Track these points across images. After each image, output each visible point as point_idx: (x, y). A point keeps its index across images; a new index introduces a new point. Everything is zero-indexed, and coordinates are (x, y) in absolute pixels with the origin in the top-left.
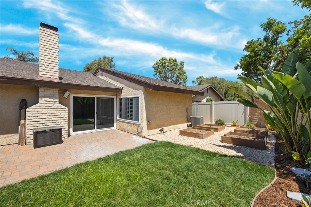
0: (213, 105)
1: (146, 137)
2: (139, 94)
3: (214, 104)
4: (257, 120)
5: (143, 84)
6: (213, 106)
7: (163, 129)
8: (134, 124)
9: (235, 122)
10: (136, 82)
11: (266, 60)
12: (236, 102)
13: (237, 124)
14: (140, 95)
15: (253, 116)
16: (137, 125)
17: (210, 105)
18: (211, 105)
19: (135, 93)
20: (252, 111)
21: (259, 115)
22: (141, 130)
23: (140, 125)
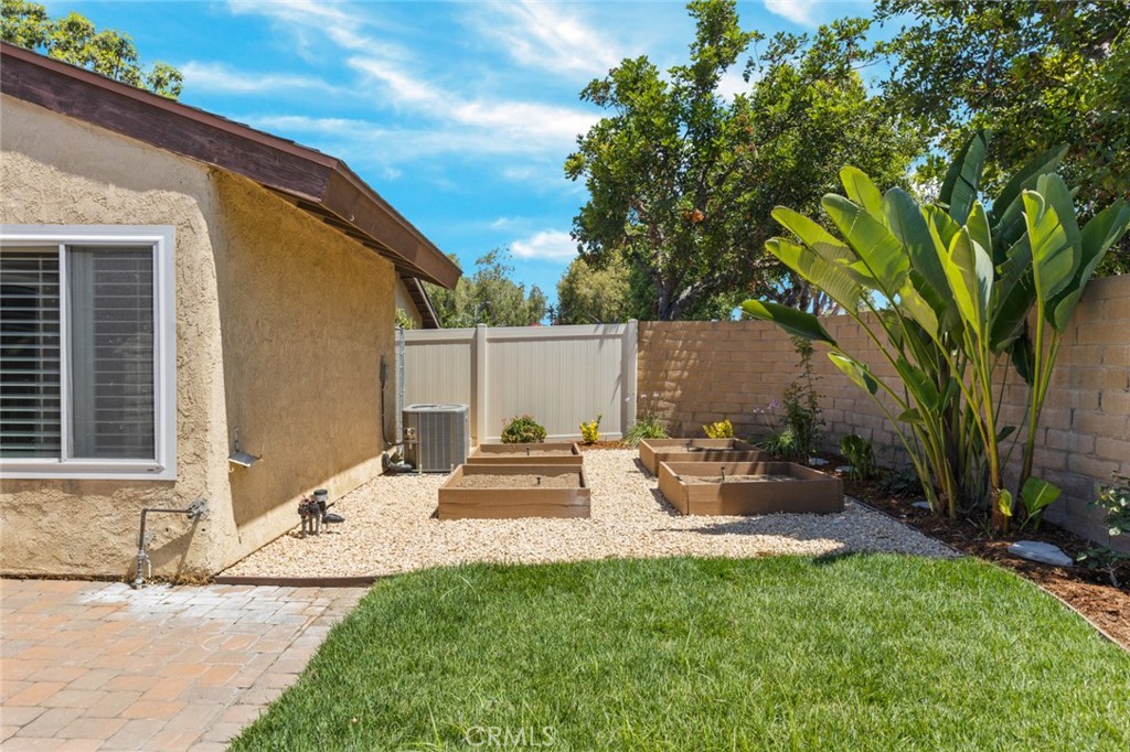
0: (487, 344)
1: (235, 572)
2: (159, 222)
3: (491, 341)
4: (667, 409)
5: (204, 140)
6: (486, 350)
7: (321, 498)
8: (74, 488)
9: (592, 425)
10: (108, 108)
11: (704, 157)
12: (591, 333)
13: (599, 434)
14: (172, 229)
15: (656, 395)
16: (129, 491)
17: (467, 347)
18: (474, 344)
19: (88, 206)
20: (649, 372)
21: (675, 390)
22: (177, 528)
23: (172, 484)
